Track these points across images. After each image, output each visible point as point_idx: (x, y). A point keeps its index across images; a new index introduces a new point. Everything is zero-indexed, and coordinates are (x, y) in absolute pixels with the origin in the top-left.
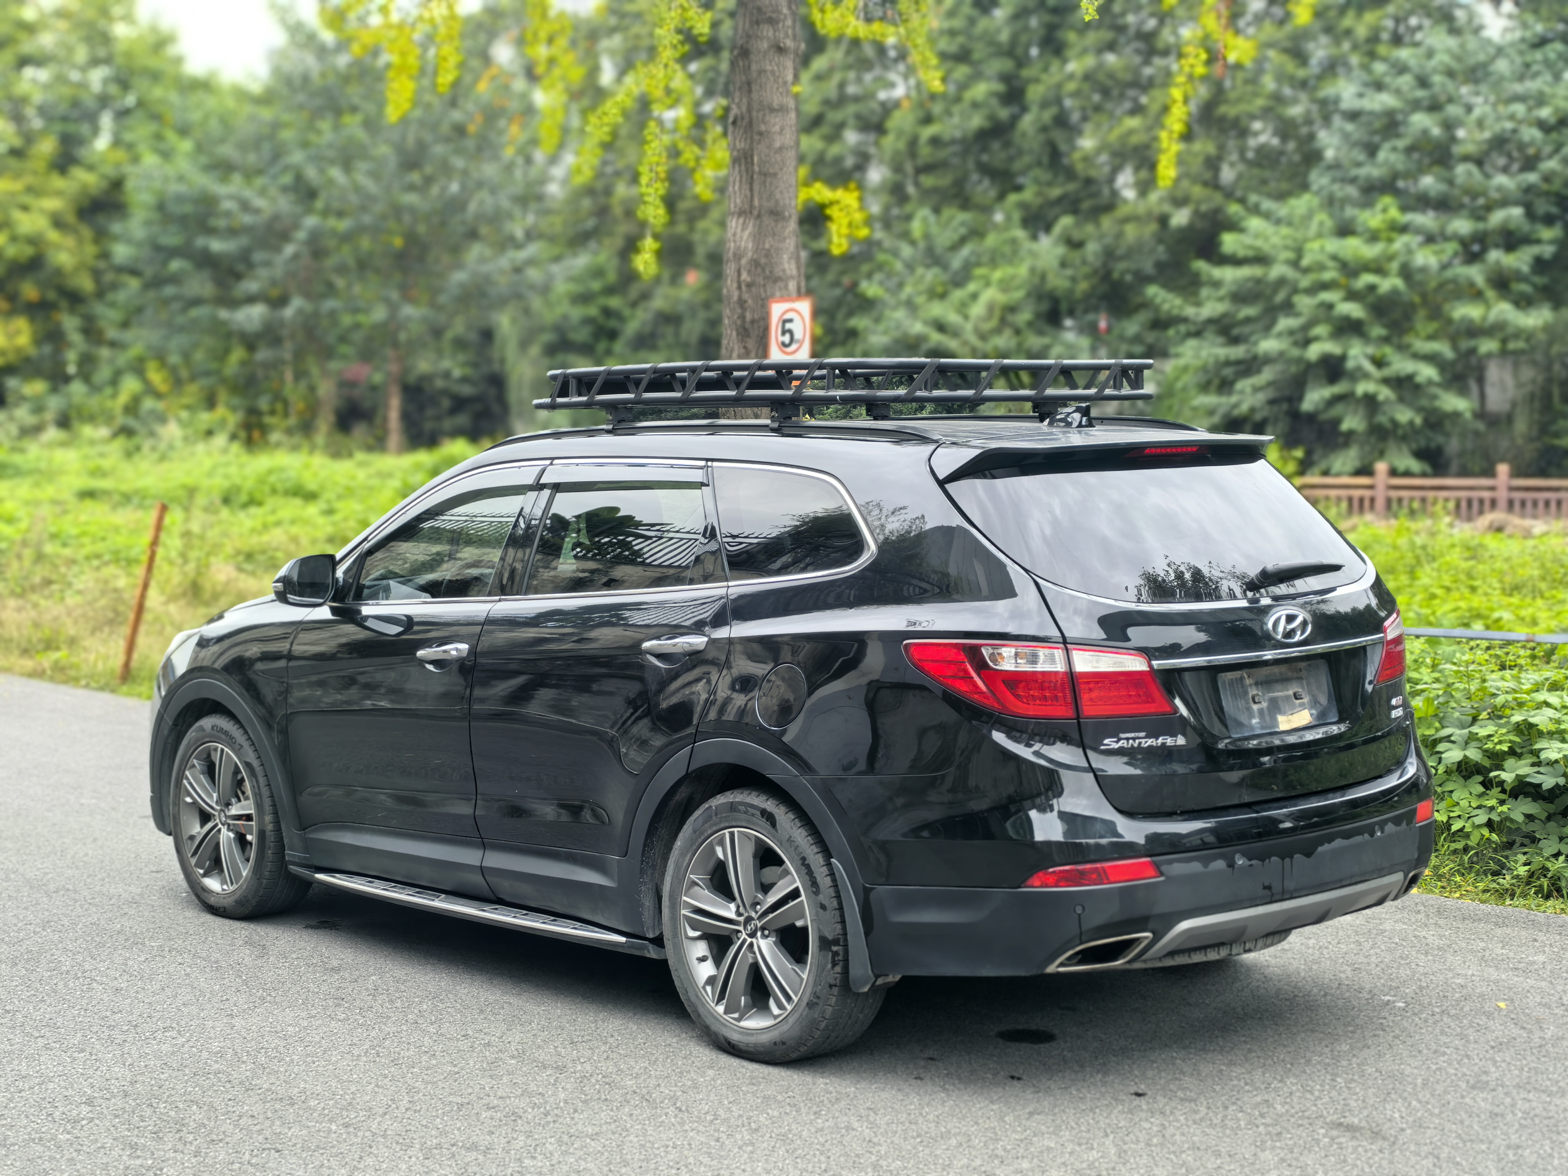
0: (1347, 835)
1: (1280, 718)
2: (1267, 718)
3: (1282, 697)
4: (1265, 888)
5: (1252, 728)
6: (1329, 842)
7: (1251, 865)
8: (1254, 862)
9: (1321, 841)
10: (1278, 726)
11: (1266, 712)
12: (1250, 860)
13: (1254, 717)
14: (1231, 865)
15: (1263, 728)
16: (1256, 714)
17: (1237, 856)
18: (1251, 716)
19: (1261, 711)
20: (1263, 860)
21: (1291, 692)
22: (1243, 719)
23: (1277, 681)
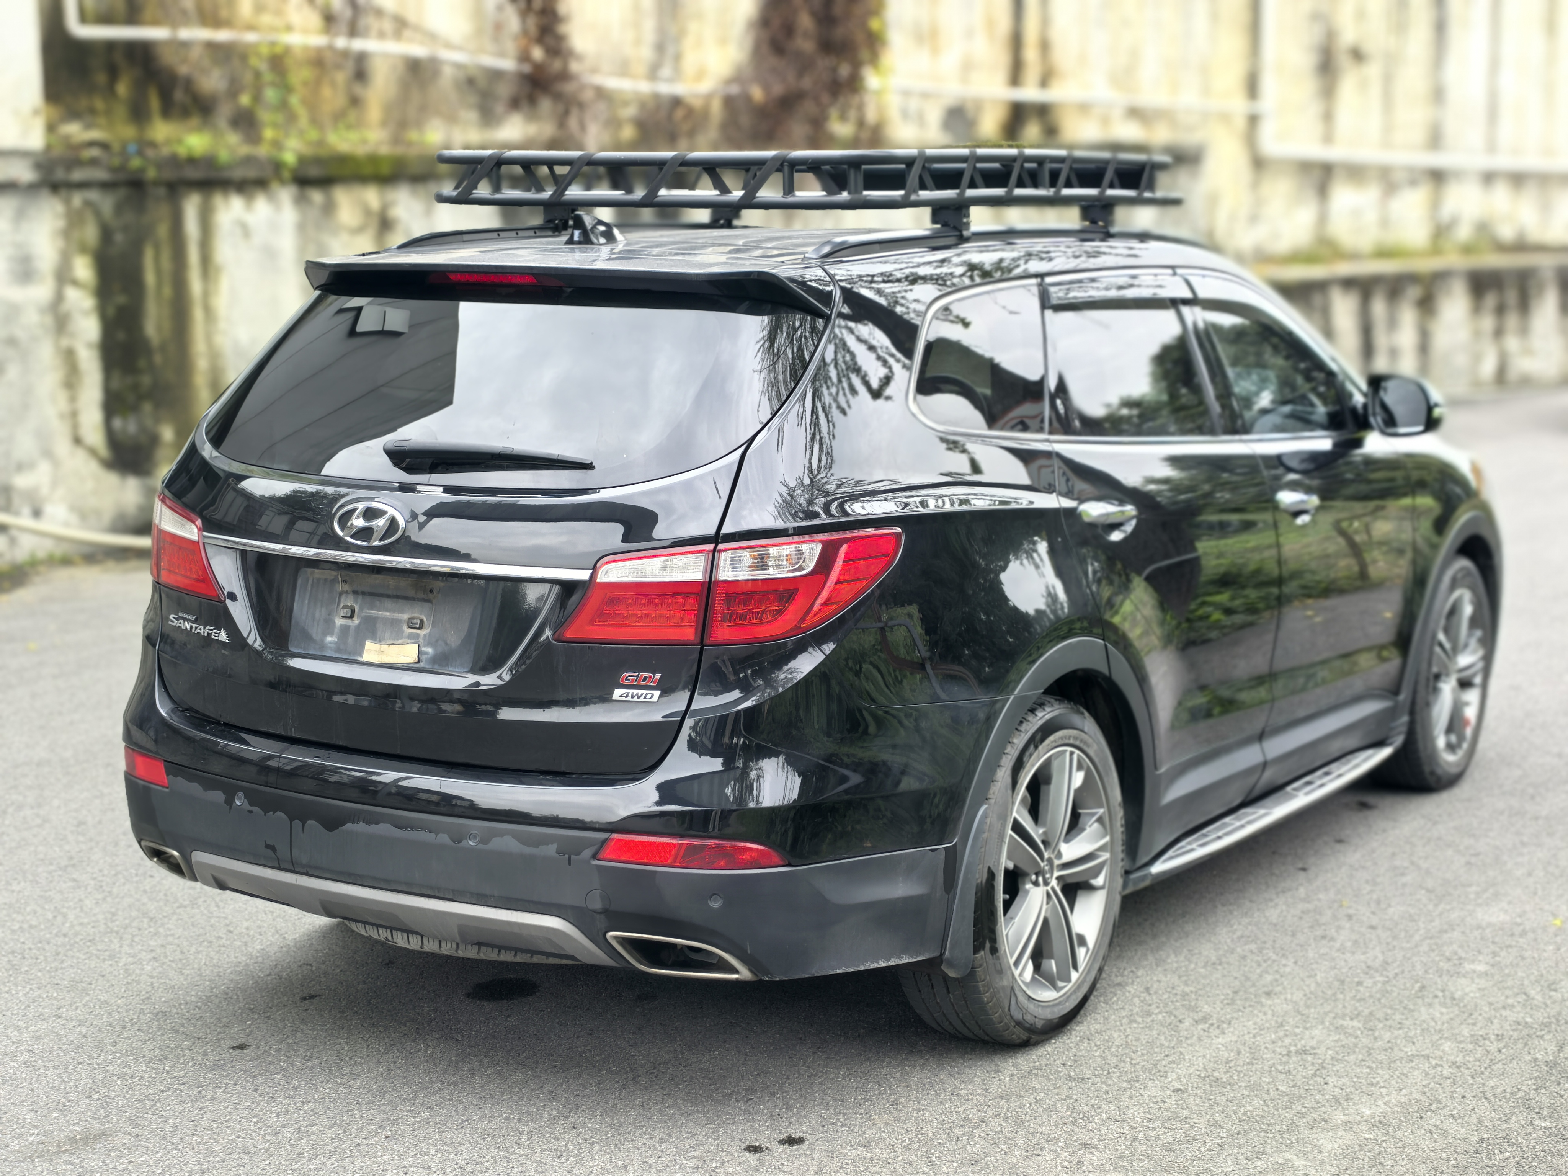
0: (401, 825)
1: (369, 645)
2: (350, 640)
3: (386, 621)
4: (267, 846)
5: (323, 646)
6: (368, 823)
7: (251, 812)
8: (255, 809)
9: (354, 817)
10: (361, 655)
11: (352, 632)
12: (251, 805)
13: (332, 634)
14: (230, 802)
15: (338, 650)
16: (336, 630)
17: (241, 794)
18: (329, 631)
19: (345, 629)
20: (266, 812)
21: (406, 616)
22: (315, 632)
23: (389, 596)
